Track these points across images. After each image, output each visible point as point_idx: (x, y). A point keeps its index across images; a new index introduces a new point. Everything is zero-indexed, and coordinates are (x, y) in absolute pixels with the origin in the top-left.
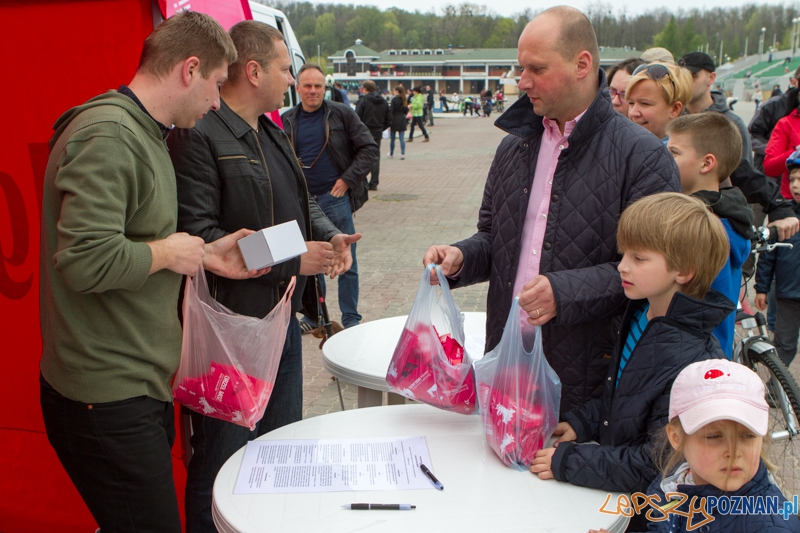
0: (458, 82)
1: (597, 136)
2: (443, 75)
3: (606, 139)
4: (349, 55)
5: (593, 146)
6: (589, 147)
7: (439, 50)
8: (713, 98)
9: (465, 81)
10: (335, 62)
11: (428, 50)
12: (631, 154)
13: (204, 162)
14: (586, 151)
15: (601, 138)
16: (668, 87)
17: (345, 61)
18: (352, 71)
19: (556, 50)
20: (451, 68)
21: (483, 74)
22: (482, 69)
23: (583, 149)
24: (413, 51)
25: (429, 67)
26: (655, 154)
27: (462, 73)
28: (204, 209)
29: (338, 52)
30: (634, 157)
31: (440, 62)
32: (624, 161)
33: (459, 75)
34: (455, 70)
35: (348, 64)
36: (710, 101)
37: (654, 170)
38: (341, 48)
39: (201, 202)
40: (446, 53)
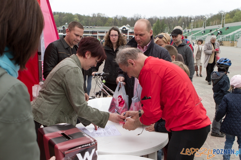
0: (97, 36)
1: (151, 49)
2: (92, 34)
3: (154, 50)
4: (64, 27)
5: (151, 51)
6: (150, 51)
7: (91, 27)
8: (182, 41)
9: (99, 36)
10: (59, 29)
11: (87, 27)
12: (161, 53)
13: (54, 53)
14: (149, 53)
15: (152, 49)
16: (164, 40)
17: (62, 29)
18: (64, 32)
19: (147, 30)
20: (95, 32)
21: (104, 34)
22: (104, 32)
23: (148, 52)
24: (86, 27)
25: (88, 32)
26: (166, 53)
27: (98, 34)
28: (51, 64)
29: (60, 26)
30: (162, 53)
31: (91, 30)
32: (159, 55)
33: (97, 34)
34: (96, 32)
35: (63, 30)
36: (182, 42)
37: (167, 56)
38: (61, 25)
39: (51, 63)
40: (93, 28)
